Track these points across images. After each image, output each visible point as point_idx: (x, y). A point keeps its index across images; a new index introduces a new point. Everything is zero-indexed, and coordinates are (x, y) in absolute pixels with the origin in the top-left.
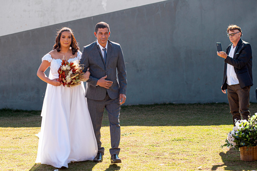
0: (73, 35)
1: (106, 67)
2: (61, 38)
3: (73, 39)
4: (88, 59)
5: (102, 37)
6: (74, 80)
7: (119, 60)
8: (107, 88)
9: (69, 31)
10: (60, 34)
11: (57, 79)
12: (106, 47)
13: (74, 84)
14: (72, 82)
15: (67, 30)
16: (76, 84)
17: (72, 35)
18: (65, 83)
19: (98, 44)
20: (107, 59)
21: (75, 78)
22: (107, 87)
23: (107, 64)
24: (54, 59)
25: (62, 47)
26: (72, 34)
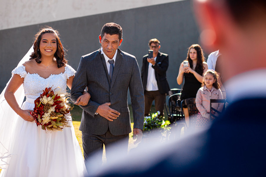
0: (59, 38)
1: (112, 86)
2: (41, 43)
3: (59, 44)
4: (86, 74)
5: (107, 46)
6: (54, 123)
7: (132, 78)
8: (110, 120)
9: (52, 32)
10: (40, 38)
11: (30, 112)
12: (114, 58)
13: (52, 127)
14: (50, 123)
15: (49, 32)
16: (55, 128)
17: (57, 39)
18: (40, 123)
19: (102, 53)
20: (113, 75)
21: (55, 120)
22: (110, 118)
23: (113, 83)
24: (28, 73)
25: (43, 56)
26: (57, 37)
